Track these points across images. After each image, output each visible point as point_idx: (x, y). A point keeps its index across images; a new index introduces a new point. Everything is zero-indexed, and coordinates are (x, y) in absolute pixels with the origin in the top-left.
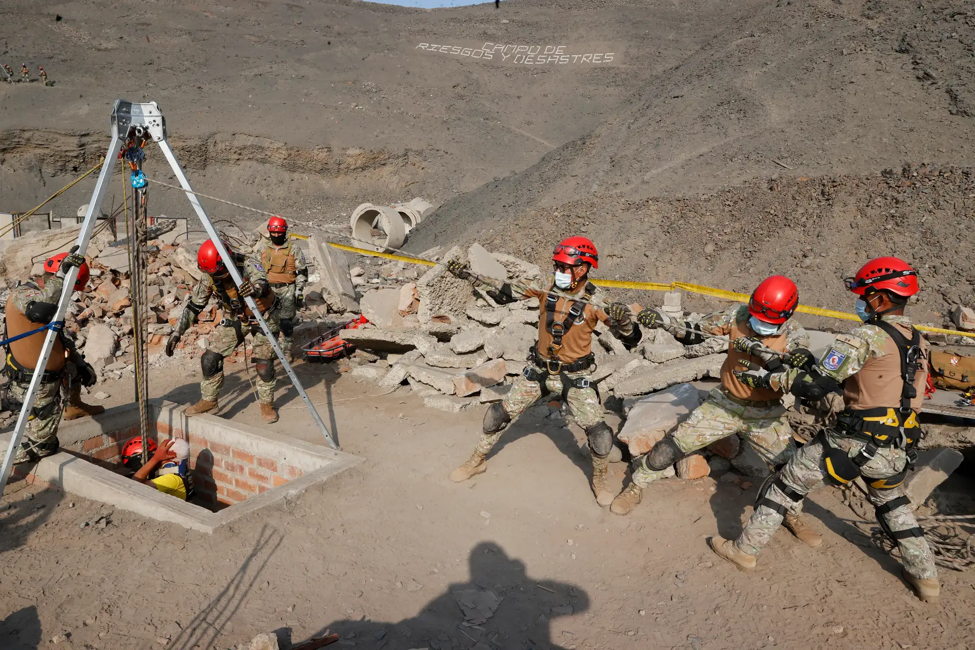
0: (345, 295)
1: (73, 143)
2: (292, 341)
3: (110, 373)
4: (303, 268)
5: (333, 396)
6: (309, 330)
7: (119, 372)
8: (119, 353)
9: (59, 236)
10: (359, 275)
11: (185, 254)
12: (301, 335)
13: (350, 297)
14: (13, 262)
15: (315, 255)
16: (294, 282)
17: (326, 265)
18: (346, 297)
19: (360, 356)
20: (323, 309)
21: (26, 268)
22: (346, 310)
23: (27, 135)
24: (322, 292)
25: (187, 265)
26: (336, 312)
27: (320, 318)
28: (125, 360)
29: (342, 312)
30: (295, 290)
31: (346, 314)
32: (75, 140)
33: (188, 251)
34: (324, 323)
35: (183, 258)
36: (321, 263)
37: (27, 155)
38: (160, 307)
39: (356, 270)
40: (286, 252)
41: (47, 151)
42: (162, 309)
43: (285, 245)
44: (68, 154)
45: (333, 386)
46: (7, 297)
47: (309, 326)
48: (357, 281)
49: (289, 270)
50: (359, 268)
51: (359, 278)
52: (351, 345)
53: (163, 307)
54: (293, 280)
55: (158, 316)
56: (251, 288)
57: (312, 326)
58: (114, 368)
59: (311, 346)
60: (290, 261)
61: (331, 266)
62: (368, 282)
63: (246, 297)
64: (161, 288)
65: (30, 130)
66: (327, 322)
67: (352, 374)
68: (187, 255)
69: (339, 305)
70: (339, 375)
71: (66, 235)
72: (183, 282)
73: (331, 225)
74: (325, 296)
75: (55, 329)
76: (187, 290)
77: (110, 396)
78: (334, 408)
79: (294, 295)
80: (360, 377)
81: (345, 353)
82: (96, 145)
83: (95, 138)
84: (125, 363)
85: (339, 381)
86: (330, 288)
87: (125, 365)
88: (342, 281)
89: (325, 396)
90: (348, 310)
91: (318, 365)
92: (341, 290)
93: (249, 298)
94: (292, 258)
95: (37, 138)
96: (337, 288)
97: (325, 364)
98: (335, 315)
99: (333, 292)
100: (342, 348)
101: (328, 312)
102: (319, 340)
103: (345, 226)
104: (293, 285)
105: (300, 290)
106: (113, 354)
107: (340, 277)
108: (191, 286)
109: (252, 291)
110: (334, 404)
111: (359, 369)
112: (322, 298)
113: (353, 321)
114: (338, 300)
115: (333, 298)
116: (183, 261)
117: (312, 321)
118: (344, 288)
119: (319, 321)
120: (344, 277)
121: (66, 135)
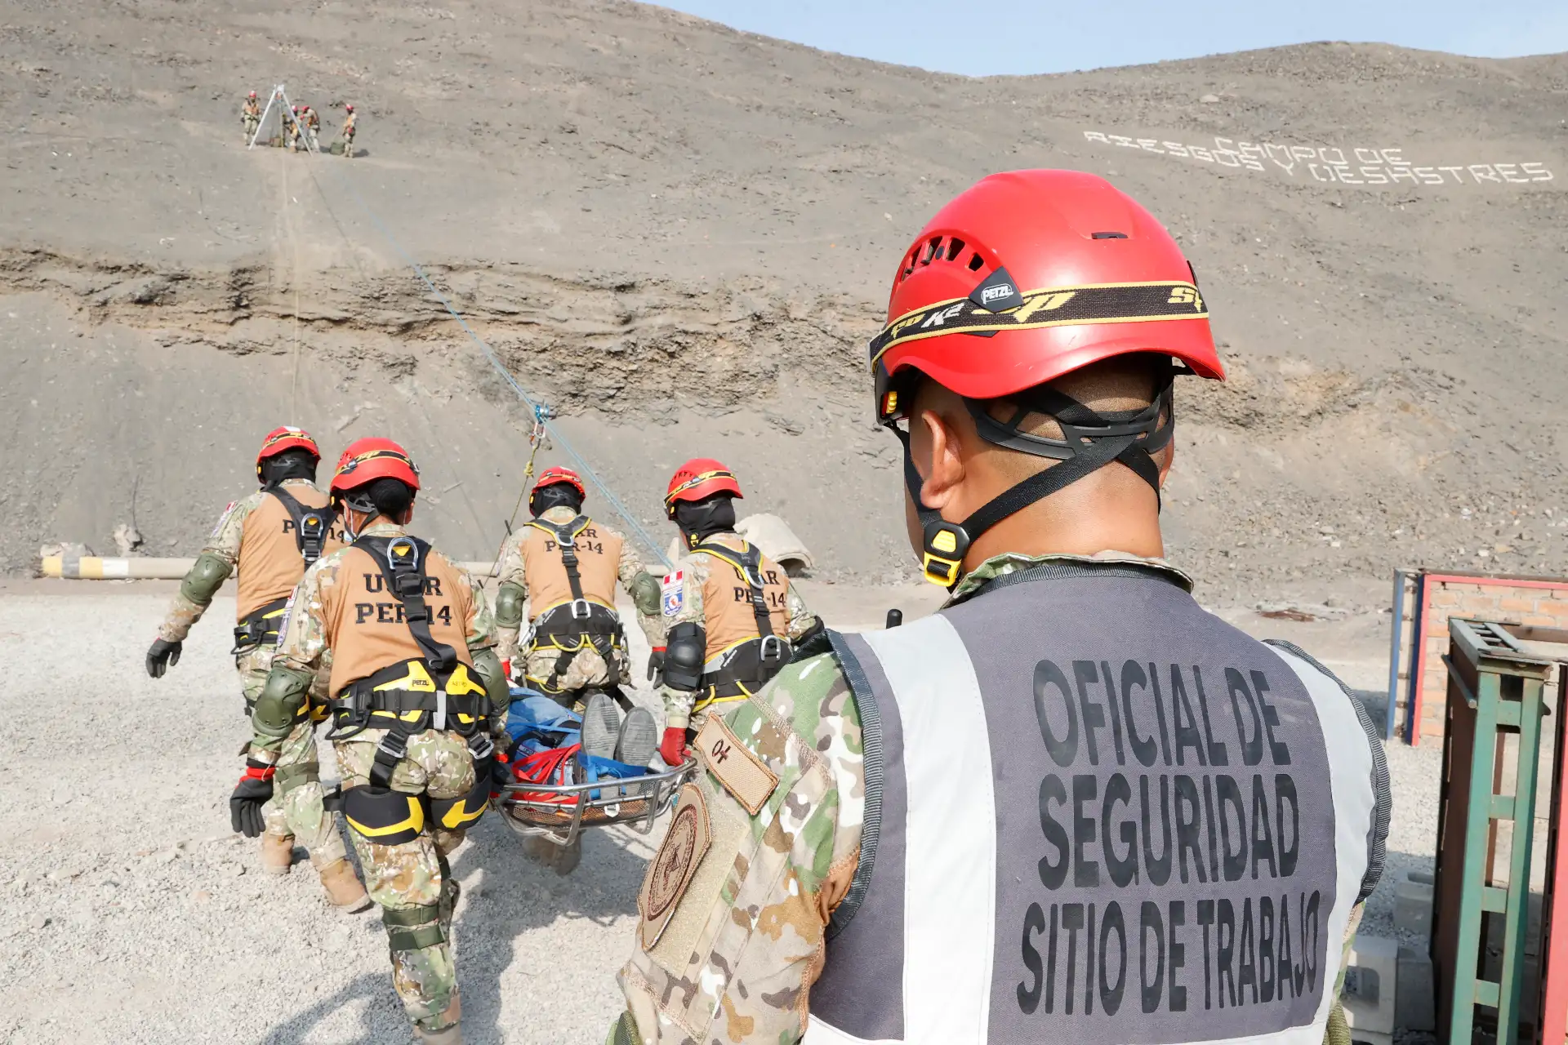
1: (603, 310)
23: (462, 282)
32: (609, 302)
37: (466, 346)
41: (527, 334)
44: (591, 343)
65: (467, 268)
82: (660, 320)
83: (651, 296)
95: (492, 291)
121: (575, 284)
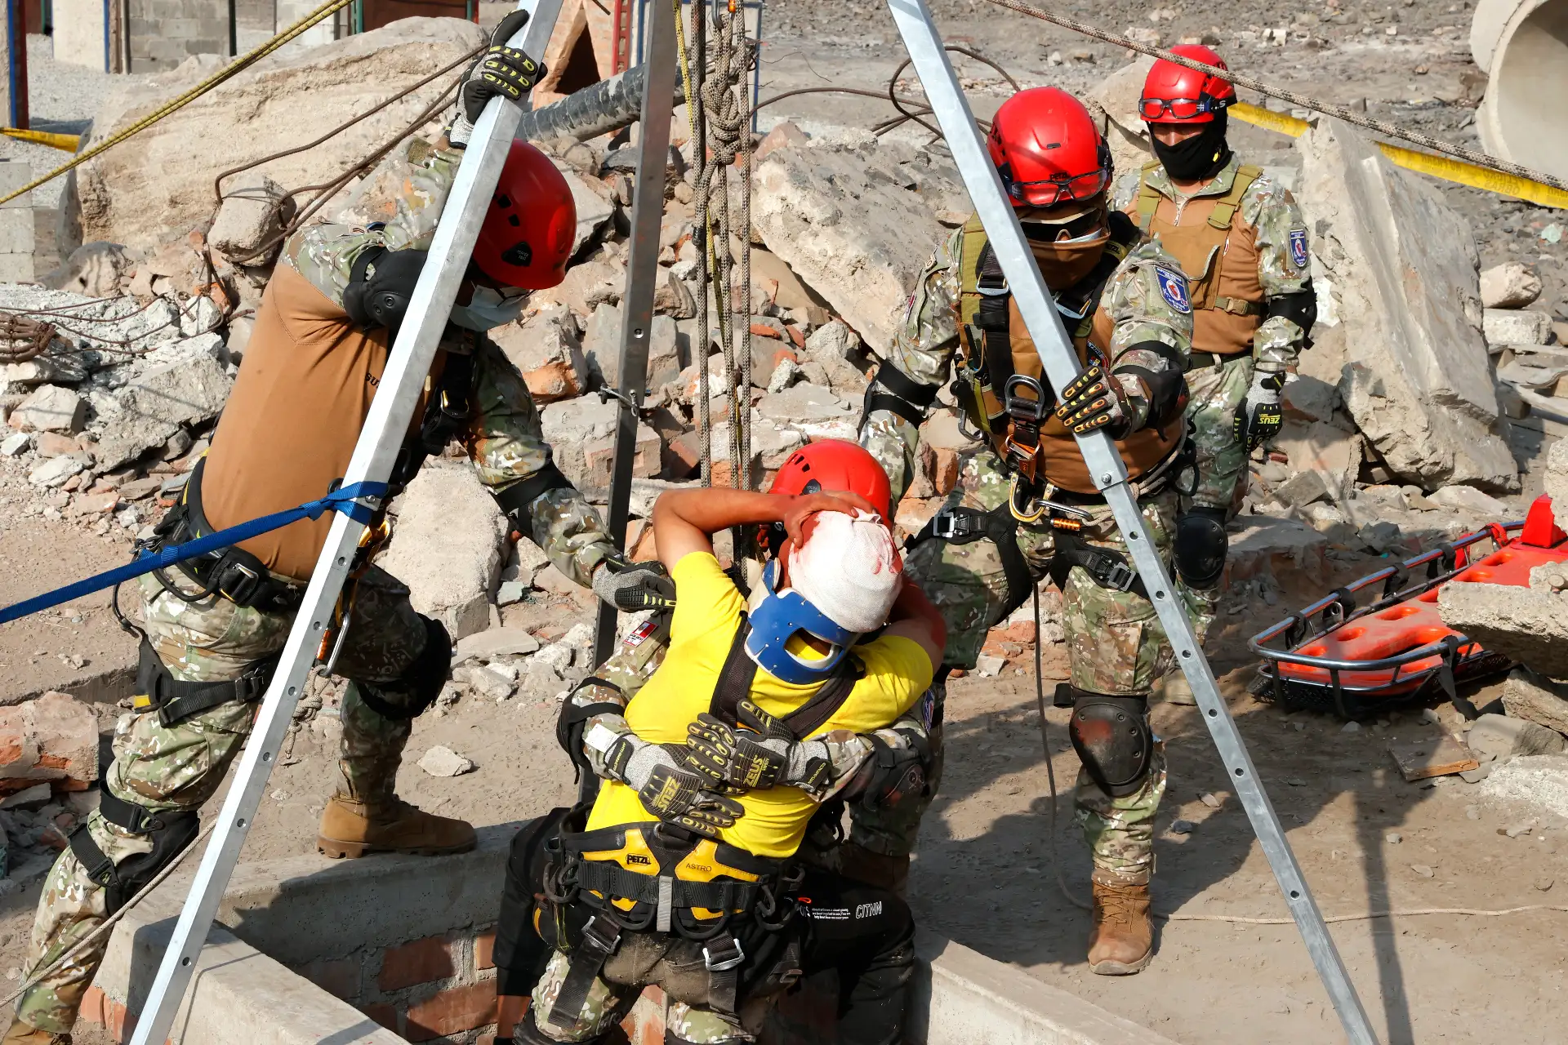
0: (1452, 401)
2: (1213, 609)
3: (477, 672)
4: (1294, 286)
5: (1396, 887)
6: (1284, 557)
7: (508, 672)
8: (510, 590)
9: (301, 79)
10: (1513, 304)
11: (787, 189)
12: (1247, 578)
13: (1475, 413)
14: (131, 178)
15: (1326, 214)
16: (1247, 350)
17: (1372, 261)
18: (1456, 414)
19: (1527, 710)
20: (1343, 458)
21: (173, 202)
22: (1450, 471)
24: (1344, 382)
25: (791, 237)
26: (1398, 479)
27: (1327, 500)
28: (534, 623)
29: (1427, 482)
30: (1249, 385)
31: (1448, 493)
33: (799, 180)
34: (1342, 530)
35: (777, 207)
36: (1353, 247)
38: (674, 410)
39: (1500, 280)
40: (1221, 212)
42: (680, 418)
43: (1221, 182)
45: (1391, 836)
46: (125, 325)
47: (1282, 541)
48: (1506, 329)
49: (1231, 295)
50: (1516, 271)
51: (1509, 317)
52: (1477, 649)
53: (687, 410)
54: (1245, 337)
55: (665, 445)
56: (1111, 396)
57: (1295, 541)
58: (489, 652)
59: (1291, 637)
60: (1230, 257)
61: (1396, 262)
62: (1552, 339)
63: (1086, 433)
64: (683, 326)
66: (1361, 521)
67: (1488, 789)
68: (795, 197)
69: (1420, 447)
70: (1423, 786)
71: (325, 76)
72: (771, 312)
73: (1377, 45)
74: (1358, 402)
75: (359, 514)
76: (782, 346)
77: (473, 769)
78: (1401, 944)
79: (1240, 410)
80: (1521, 809)
81: (1447, 683)
84: (532, 632)
85: (1418, 814)
86: (1384, 368)
87: (530, 643)
88: (1441, 339)
89: (1359, 879)
90: (1461, 473)
91: (1322, 728)
92: (1435, 381)
93: (1099, 439)
94: (1244, 240)
96: (1414, 368)
97: (1353, 727)
98: (1394, 491)
99: (1396, 384)
100: (1437, 661)
101: (1365, 476)
102: (1328, 612)
103: (1438, 46)
104: (1243, 362)
105: (1266, 384)
106: (491, 592)
107: (1436, 318)
108: (800, 327)
109: (1115, 412)
110: (1398, 923)
111: (1522, 774)
112: (1343, 410)
113: (1490, 531)
114: (1418, 419)
115: (1395, 415)
116: (777, 222)
117: (1293, 516)
118: (1448, 373)
119: (1324, 516)
120: (1450, 318)
